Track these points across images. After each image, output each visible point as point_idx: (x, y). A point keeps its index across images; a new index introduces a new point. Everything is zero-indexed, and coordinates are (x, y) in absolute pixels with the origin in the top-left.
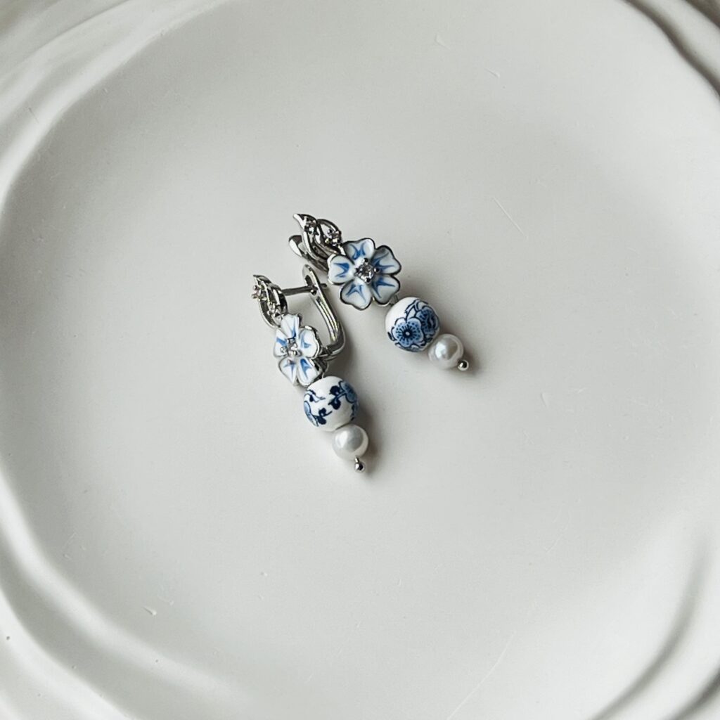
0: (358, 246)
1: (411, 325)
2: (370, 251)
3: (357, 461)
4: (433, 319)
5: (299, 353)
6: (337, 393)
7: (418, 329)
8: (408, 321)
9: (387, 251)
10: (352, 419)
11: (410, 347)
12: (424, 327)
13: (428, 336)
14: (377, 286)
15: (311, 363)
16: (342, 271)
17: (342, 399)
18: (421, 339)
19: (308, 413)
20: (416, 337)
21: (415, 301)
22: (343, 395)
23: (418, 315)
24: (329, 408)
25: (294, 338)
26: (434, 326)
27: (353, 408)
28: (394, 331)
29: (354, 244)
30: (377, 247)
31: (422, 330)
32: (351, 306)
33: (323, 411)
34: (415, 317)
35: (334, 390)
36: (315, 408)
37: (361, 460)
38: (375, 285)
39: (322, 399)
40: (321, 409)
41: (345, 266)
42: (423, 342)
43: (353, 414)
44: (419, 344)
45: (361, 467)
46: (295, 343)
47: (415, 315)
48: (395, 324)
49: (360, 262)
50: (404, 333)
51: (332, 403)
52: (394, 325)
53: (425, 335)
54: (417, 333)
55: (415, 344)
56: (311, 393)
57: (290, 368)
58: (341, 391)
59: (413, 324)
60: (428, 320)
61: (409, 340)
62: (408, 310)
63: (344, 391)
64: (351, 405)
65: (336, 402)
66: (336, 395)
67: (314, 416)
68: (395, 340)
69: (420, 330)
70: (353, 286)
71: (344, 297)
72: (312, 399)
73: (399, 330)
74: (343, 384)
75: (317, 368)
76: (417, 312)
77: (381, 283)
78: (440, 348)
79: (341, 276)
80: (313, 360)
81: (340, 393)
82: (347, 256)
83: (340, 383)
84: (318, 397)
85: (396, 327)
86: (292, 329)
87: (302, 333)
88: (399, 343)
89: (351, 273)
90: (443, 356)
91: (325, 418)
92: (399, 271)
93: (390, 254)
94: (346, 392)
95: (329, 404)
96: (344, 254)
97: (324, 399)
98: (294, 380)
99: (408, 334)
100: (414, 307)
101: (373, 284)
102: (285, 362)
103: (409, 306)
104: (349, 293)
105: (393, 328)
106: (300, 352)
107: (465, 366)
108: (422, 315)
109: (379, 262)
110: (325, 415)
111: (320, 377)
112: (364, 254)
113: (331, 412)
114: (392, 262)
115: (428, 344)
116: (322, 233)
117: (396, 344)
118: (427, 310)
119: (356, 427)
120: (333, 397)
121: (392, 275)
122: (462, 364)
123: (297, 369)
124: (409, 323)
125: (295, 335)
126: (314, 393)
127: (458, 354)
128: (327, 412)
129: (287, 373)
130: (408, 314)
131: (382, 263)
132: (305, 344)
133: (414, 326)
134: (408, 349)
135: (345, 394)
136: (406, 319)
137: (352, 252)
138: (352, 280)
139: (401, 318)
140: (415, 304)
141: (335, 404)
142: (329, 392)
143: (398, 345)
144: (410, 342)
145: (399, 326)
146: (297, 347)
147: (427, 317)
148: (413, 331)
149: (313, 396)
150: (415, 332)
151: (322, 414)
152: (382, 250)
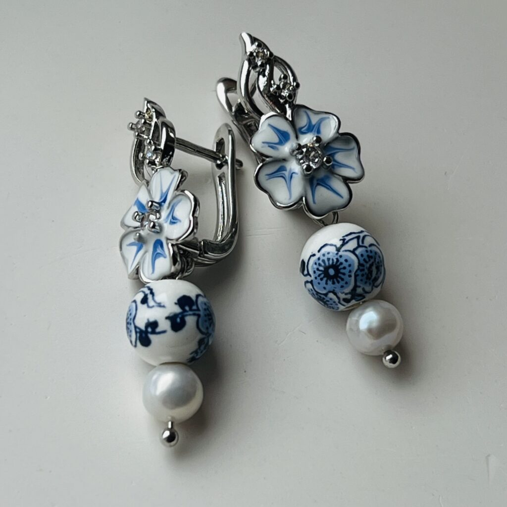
0: (315, 119)
1: (342, 260)
2: (329, 131)
3: (170, 426)
4: (378, 268)
5: (157, 227)
6: (187, 308)
7: (350, 271)
8: (340, 253)
9: (354, 145)
10: (192, 359)
11: (326, 295)
12: (359, 272)
13: (359, 291)
14: (318, 184)
15: (169, 250)
16: (276, 140)
17: (190, 320)
18: (348, 289)
19: (130, 320)
20: (342, 283)
21: (362, 232)
22: (194, 314)
23: (358, 252)
24: (164, 325)
25: (160, 204)
26: (376, 279)
27: (201, 342)
28: (313, 259)
29: (310, 113)
30: (341, 131)
31: (356, 276)
32: (266, 195)
33: (153, 325)
34: (353, 252)
35: (184, 301)
36: (144, 315)
37: (176, 428)
38: (315, 182)
39: (160, 305)
40: (152, 320)
41: (283, 137)
42: (349, 296)
43: (196, 352)
44: (342, 296)
45: (170, 439)
46: (159, 212)
47: (355, 249)
48: (319, 251)
49: (307, 139)
50: (327, 269)
51: (172, 318)
52: (316, 252)
53: (356, 287)
54: (346, 278)
55: (335, 294)
56: (148, 292)
57: (135, 248)
58: (194, 307)
59: (346, 261)
60: (371, 265)
61: (330, 283)
62: (347, 238)
63: (198, 310)
64: (199, 336)
65: (178, 320)
66: (184, 311)
67: (136, 327)
68: (308, 274)
69: (353, 275)
70: (282, 169)
71: (263, 178)
72: (144, 301)
73: (320, 262)
74: (200, 299)
75: (175, 261)
76: (359, 246)
77: (323, 183)
78: (368, 318)
79: (272, 145)
80: (173, 245)
81: (191, 310)
82: (292, 123)
83: (198, 296)
84: (155, 301)
85: (318, 255)
86: (164, 190)
87: (175, 201)
88: (311, 282)
89: (286, 149)
90: (370, 331)
91: (152, 337)
92: (359, 179)
93: (356, 151)
94: (202, 313)
95: (167, 318)
96: (290, 119)
97: (164, 307)
98: (131, 268)
99: (332, 272)
100: (358, 238)
101: (312, 179)
102: (132, 239)
103: (351, 234)
104: (271, 175)
105: (314, 255)
106: (161, 226)
107: (393, 360)
108: (365, 254)
109: (335, 153)
110: (153, 332)
111: (172, 276)
112: (319, 132)
113: (164, 332)
114: (353, 162)
115: (353, 302)
116: (271, 77)
117: (307, 282)
118: (376, 253)
119: (191, 375)
120: (177, 310)
121: (346, 180)
122: (390, 356)
123: (146, 252)
124: (341, 256)
125: (164, 201)
126: (152, 293)
127: (391, 339)
128: (158, 330)
129: (126, 255)
130: (344, 242)
131: (339, 157)
132: (173, 218)
133: (346, 265)
134: (321, 298)
135: (199, 316)
136: (338, 250)
137: (302, 122)
138: (284, 160)
139: (331, 245)
140: (362, 235)
141: (177, 323)
142: (176, 301)
143: (309, 286)
144: (330, 286)
145: (324, 255)
146: (159, 218)
147: (372, 260)
148: (342, 271)
149: (150, 297)
150: (344, 274)
151: (150, 330)
152: (347, 139)
